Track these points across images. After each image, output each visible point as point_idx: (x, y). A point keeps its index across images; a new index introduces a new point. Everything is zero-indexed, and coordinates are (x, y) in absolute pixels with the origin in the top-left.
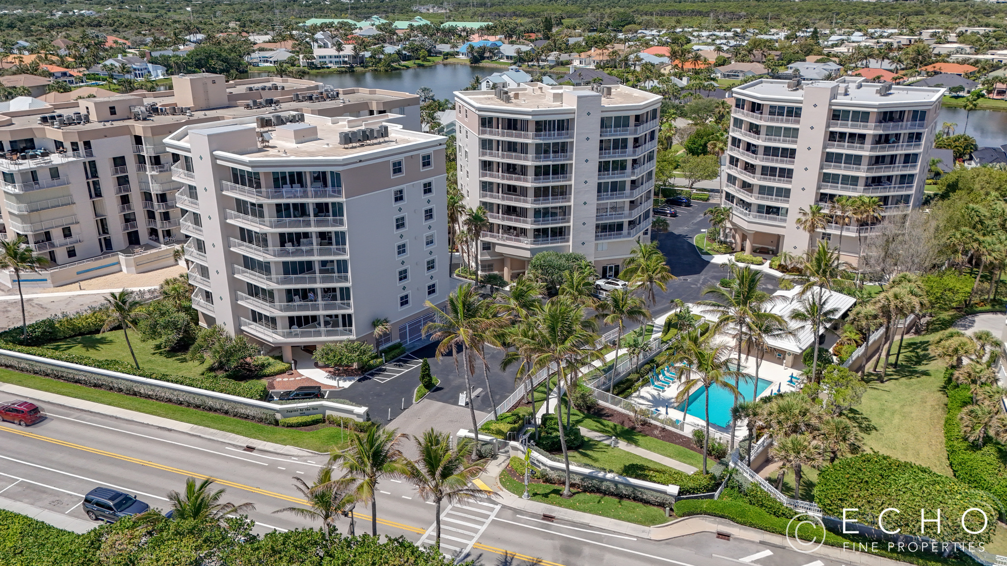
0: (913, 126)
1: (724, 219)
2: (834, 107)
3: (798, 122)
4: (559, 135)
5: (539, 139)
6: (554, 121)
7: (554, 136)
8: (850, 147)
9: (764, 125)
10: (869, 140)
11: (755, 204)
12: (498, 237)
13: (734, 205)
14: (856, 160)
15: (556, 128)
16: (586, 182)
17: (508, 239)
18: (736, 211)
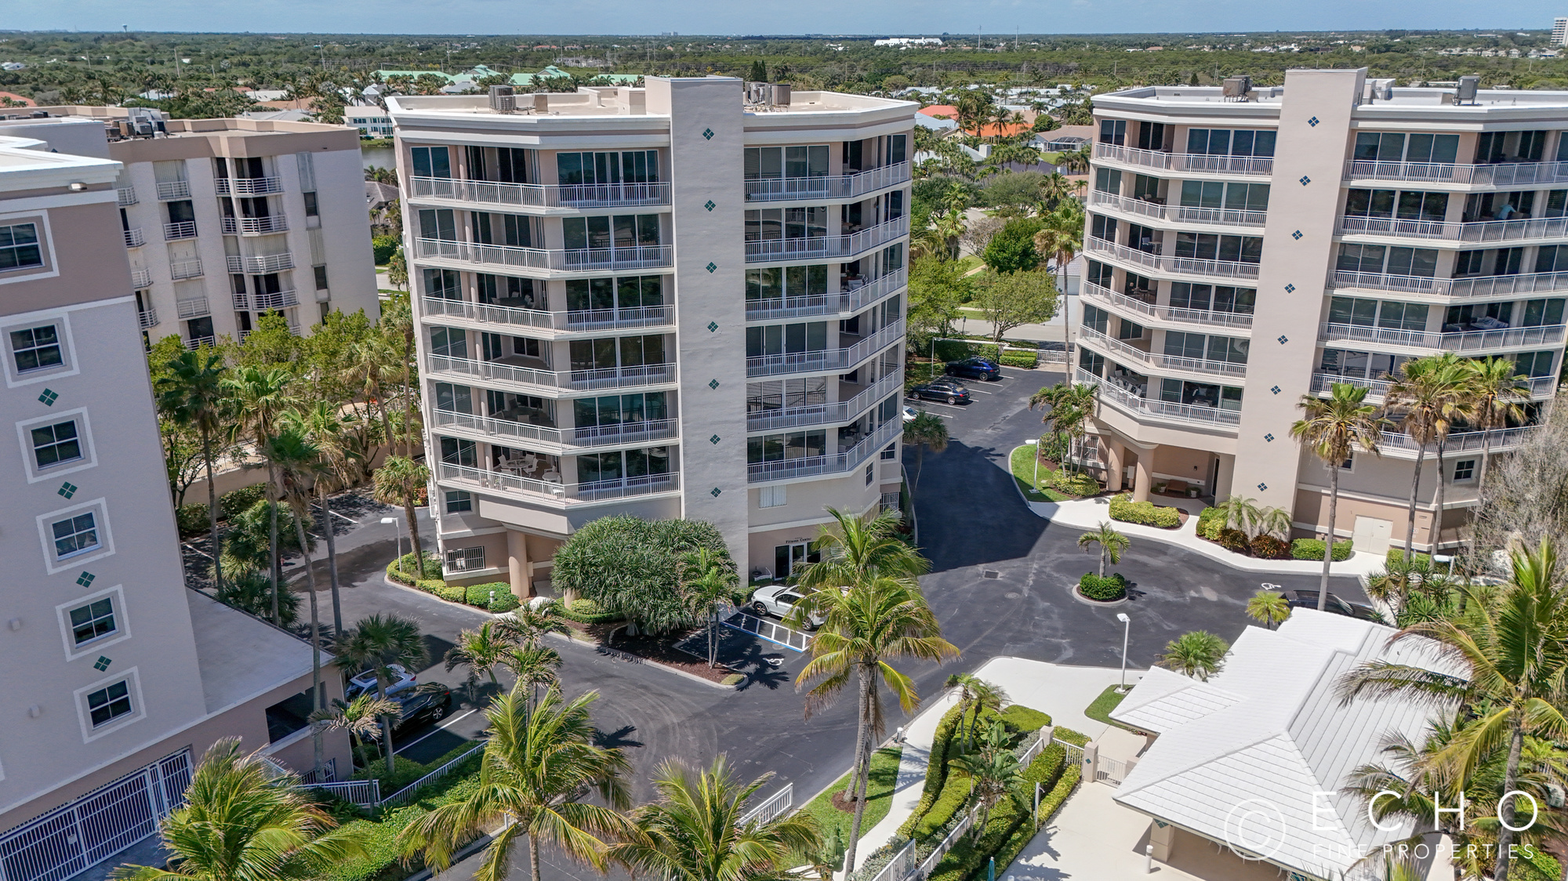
0: (1558, 171)
1: (1080, 415)
2: (1362, 125)
3: (1267, 169)
4: (630, 194)
5: (573, 206)
6: (614, 156)
7: (617, 196)
8: (1403, 229)
9: (1176, 180)
10: (1455, 210)
11: (1155, 378)
12: (485, 476)
13: (1104, 380)
14: (1420, 263)
15: (621, 174)
16: (713, 327)
17: (507, 482)
18: (1107, 394)
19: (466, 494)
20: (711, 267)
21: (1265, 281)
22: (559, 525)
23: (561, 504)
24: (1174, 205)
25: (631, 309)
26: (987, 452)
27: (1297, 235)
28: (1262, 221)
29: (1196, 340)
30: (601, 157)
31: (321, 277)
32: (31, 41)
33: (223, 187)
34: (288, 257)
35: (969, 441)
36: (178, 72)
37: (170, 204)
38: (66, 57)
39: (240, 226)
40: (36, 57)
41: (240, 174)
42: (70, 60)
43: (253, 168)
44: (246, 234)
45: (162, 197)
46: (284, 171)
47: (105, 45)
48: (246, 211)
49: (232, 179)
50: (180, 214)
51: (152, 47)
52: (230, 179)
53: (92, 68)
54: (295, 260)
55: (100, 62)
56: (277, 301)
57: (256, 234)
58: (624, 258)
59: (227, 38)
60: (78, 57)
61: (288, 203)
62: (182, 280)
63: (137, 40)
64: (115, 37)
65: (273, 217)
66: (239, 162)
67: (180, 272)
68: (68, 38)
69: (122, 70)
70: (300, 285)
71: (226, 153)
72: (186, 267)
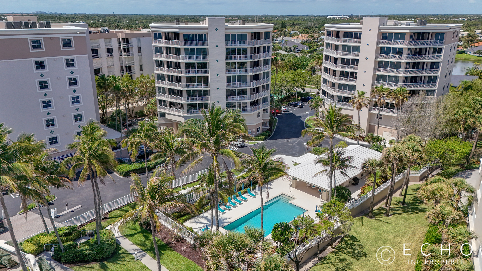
0: (436, 43)
2: (381, 31)
3: (360, 42)
4: (200, 44)
5: (186, 46)
6: (196, 35)
7: (197, 44)
8: (392, 57)
9: (341, 45)
10: (405, 52)
11: (336, 95)
12: (167, 109)
13: (326, 97)
14: (397, 66)
15: (198, 39)
16: (218, 75)
17: (172, 110)
18: (327, 101)
19: (164, 113)
20: (217, 61)
21: (359, 70)
22: (182, 120)
23: (183, 115)
24: (340, 51)
25: (199, 70)
26: (301, 117)
27: (367, 58)
28: (358, 55)
29: (345, 86)
30: (193, 35)
31: (141, 68)
32: (87, 16)
33: (120, 45)
34: (133, 62)
35: (297, 115)
36: (125, 25)
37: (108, 49)
38: (96, 20)
39: (123, 54)
40: (89, 20)
41: (124, 42)
42: (97, 21)
43: (126, 41)
44: (124, 56)
45: (106, 47)
46: (134, 42)
47: (107, 17)
48: (125, 51)
49: (122, 43)
50: (110, 51)
51: (119, 18)
52: (121, 43)
53: (103, 23)
54: (135, 63)
55: (105, 22)
56: (131, 73)
57: (126, 56)
58: (199, 58)
59: (139, 16)
60: (99, 20)
61: (134, 50)
62: (110, 67)
63: (116, 16)
64: (110, 15)
65: (131, 52)
66: (123, 39)
67: (109, 65)
68: (97, 15)
69: (110, 24)
70: (136, 70)
71: (120, 37)
72: (110, 64)
